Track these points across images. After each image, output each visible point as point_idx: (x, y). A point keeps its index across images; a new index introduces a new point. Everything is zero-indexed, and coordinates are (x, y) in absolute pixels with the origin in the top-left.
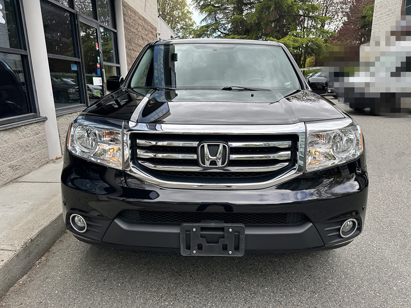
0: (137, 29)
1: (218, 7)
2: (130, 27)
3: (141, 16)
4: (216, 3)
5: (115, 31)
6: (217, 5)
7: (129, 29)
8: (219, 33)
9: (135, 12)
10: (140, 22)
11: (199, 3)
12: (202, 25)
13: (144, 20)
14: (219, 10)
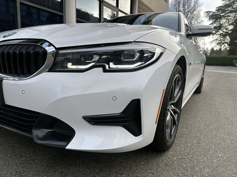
1: (222, 15)
4: (222, 13)
6: (222, 14)
8: (222, 32)
11: (209, 14)
14: (222, 17)
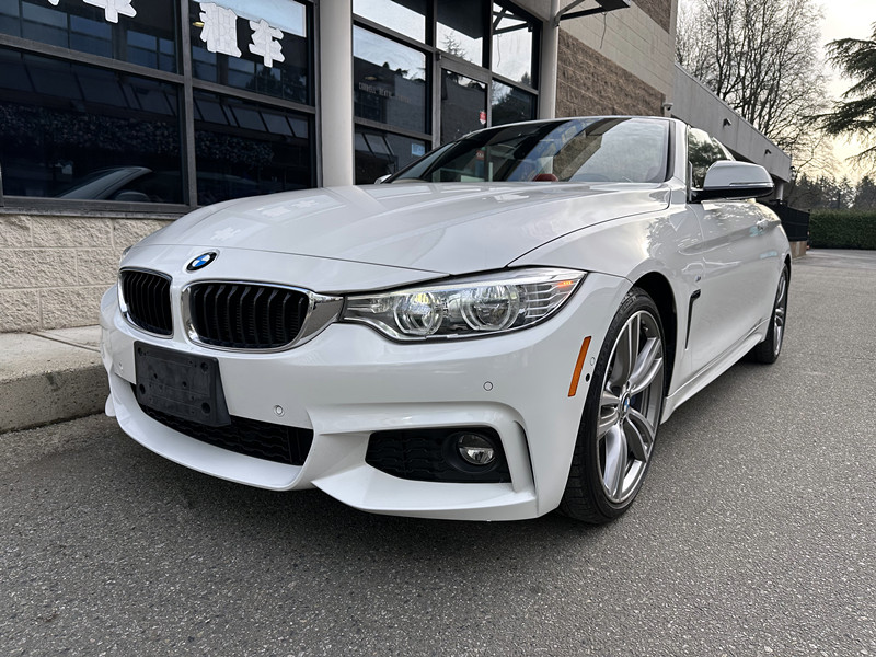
0: (598, 92)
2: (577, 85)
3: (617, 67)
5: (535, 92)
7: (572, 90)
9: (598, 58)
10: (613, 78)
12: (848, 101)
13: (626, 75)
